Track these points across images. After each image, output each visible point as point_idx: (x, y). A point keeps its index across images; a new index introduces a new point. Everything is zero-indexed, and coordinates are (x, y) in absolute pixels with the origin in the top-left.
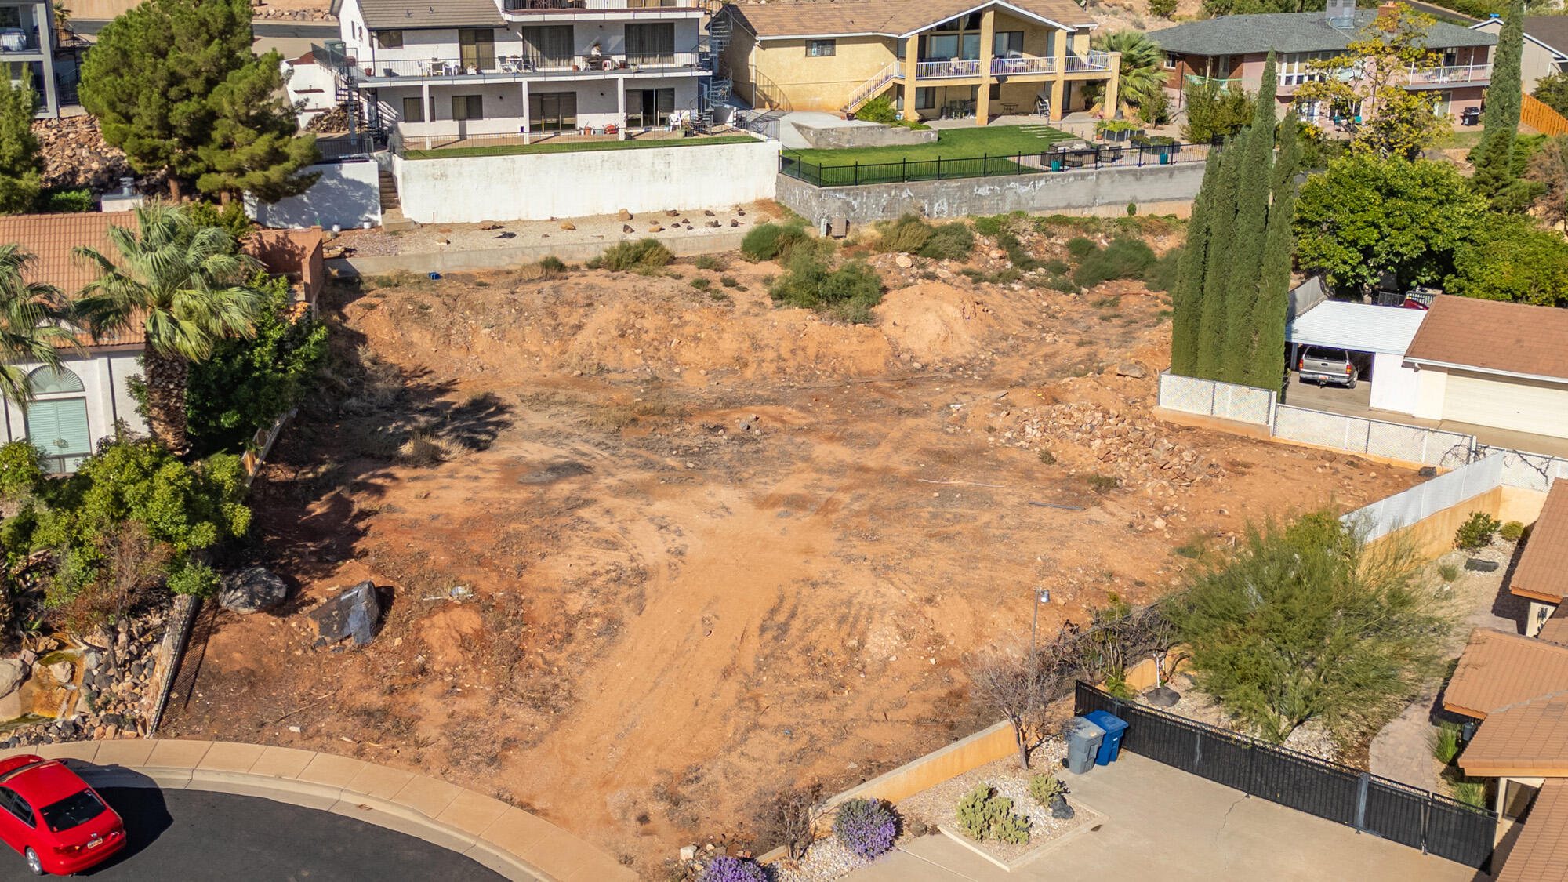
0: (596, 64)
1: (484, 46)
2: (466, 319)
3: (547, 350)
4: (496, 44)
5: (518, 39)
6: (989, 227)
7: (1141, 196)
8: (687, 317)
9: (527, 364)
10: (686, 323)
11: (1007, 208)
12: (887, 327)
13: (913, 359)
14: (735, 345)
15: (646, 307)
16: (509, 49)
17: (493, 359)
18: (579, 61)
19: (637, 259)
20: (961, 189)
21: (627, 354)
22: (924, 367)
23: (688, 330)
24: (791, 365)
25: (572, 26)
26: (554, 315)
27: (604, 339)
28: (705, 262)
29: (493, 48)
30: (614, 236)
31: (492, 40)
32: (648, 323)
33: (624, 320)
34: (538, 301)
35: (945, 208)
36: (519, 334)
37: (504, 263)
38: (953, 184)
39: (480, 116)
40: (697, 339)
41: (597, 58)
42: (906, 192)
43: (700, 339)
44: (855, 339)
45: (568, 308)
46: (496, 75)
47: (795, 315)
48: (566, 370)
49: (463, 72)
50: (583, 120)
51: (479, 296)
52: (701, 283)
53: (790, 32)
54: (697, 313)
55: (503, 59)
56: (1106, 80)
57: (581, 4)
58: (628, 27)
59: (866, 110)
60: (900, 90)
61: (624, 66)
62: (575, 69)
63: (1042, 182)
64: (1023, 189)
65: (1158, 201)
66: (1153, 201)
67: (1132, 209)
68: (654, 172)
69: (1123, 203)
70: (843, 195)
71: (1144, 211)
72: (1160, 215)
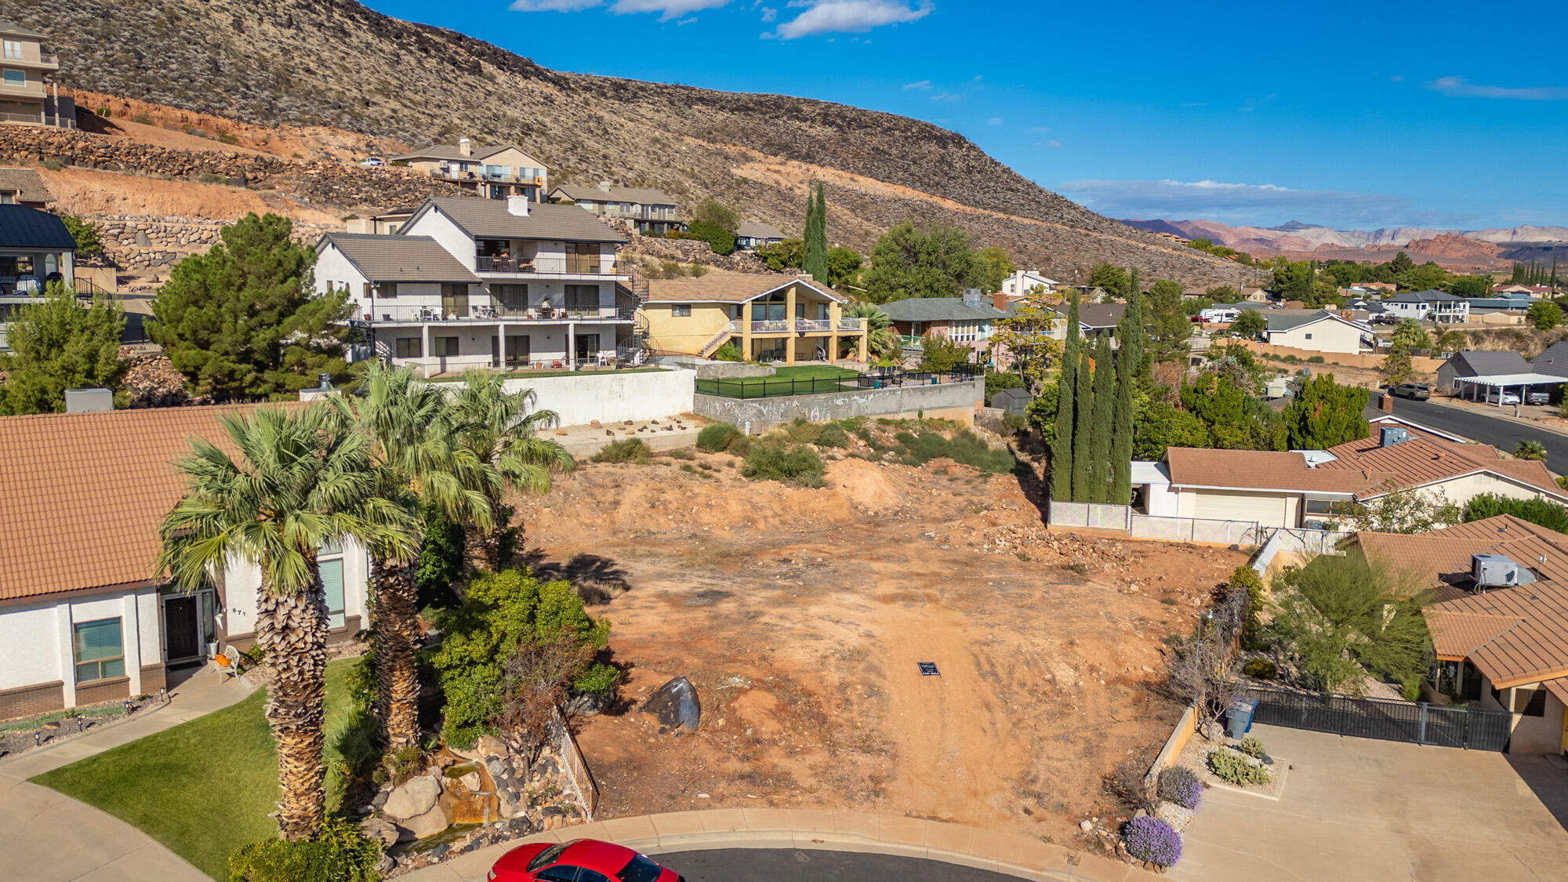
0: (546, 314)
1: (460, 299)
2: (525, 502)
4: (469, 296)
5: (487, 294)
6: (851, 425)
7: (925, 406)
8: (696, 490)
10: (697, 495)
11: (852, 414)
12: (839, 489)
13: (867, 509)
14: (740, 508)
15: (663, 485)
16: (480, 300)
18: (531, 311)
19: (629, 454)
20: (826, 400)
21: (662, 520)
22: (876, 513)
23: (701, 500)
24: (788, 518)
25: (525, 286)
26: (592, 495)
27: (640, 510)
28: (677, 454)
29: (468, 300)
30: (604, 439)
31: (467, 293)
32: (669, 496)
33: (649, 495)
34: (576, 485)
35: (818, 414)
38: (821, 397)
39: (457, 354)
40: (709, 506)
41: (547, 309)
42: (795, 402)
44: (822, 498)
45: (601, 490)
46: (471, 320)
47: (767, 487)
50: (534, 357)
52: (687, 468)
53: (662, 298)
54: (700, 488)
55: (475, 308)
56: (859, 337)
57: (531, 270)
58: (566, 286)
59: (721, 353)
60: (736, 341)
61: (565, 316)
62: (529, 317)
63: (872, 396)
65: (934, 408)
66: (931, 408)
67: (920, 414)
68: (612, 392)
69: (916, 410)
70: (757, 405)
71: (926, 415)
72: (935, 418)
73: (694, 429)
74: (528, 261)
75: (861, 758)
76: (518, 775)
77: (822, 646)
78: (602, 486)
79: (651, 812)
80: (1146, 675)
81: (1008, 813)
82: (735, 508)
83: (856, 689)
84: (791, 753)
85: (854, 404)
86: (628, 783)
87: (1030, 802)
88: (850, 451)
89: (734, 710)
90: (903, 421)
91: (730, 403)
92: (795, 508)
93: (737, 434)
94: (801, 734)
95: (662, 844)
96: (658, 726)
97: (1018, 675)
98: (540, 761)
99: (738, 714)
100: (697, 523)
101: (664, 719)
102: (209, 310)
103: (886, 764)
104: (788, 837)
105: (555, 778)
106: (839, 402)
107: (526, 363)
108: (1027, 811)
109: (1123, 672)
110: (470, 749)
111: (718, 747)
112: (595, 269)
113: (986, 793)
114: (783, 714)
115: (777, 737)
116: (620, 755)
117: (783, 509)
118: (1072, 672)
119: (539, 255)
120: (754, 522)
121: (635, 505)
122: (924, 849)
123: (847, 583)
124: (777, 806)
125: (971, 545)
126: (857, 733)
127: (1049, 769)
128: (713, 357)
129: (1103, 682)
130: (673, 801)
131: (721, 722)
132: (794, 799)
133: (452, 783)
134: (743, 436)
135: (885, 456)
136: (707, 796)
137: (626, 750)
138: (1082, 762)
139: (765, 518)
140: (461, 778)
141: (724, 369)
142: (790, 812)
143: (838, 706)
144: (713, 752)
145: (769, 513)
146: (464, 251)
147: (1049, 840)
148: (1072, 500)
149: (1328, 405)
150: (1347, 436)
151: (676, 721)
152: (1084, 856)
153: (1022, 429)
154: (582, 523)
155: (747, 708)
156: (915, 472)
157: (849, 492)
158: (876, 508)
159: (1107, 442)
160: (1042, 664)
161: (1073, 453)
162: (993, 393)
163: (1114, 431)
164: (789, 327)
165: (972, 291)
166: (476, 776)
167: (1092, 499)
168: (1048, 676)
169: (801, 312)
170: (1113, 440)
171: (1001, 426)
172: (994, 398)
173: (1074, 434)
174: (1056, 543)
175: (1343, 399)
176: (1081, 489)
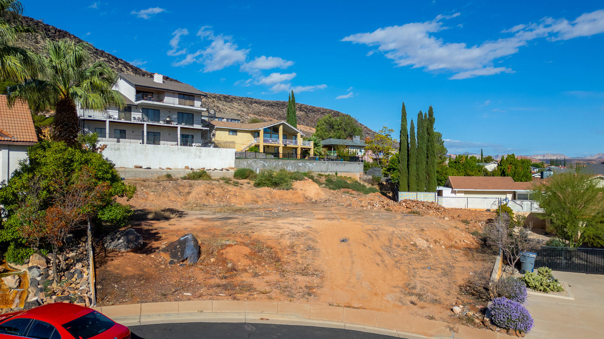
1: (128, 113)
2: (142, 190)
3: (179, 200)
4: (132, 113)
5: (140, 112)
7: (338, 170)
8: (230, 189)
9: (172, 204)
10: (230, 191)
11: (307, 170)
13: (312, 199)
14: (250, 197)
15: (213, 186)
16: (136, 115)
17: (158, 203)
18: (162, 122)
19: (200, 176)
20: (295, 163)
21: (211, 200)
23: (231, 193)
24: (274, 200)
26: (177, 189)
27: (200, 196)
28: (224, 179)
29: (131, 114)
30: (189, 172)
31: (130, 111)
32: (216, 190)
33: (206, 190)
34: (170, 185)
35: (290, 168)
36: (166, 194)
37: (149, 176)
38: (292, 161)
39: (125, 138)
41: (169, 121)
42: (280, 162)
43: (236, 195)
44: (290, 194)
45: (182, 187)
46: (132, 121)
47: (264, 190)
48: (189, 206)
49: (119, 119)
51: (146, 183)
52: (227, 182)
53: (224, 126)
54: (232, 189)
55: (134, 117)
56: (310, 149)
57: (162, 102)
58: (178, 111)
59: (251, 150)
60: (257, 146)
61: (177, 124)
63: (315, 163)
64: (310, 165)
65: (342, 172)
66: (341, 172)
67: (336, 174)
68: (195, 155)
69: (334, 172)
70: (263, 162)
71: (339, 175)
72: (343, 176)
73: (232, 172)
74: (162, 98)
75: (300, 278)
76: (50, 278)
77: (281, 231)
78: (183, 186)
79: (142, 302)
81: (400, 304)
82: (248, 197)
83: (300, 247)
84: (256, 275)
85: (307, 166)
86: (135, 287)
87: (414, 298)
88: (305, 182)
89: (222, 254)
90: (329, 175)
91: (250, 161)
92: (277, 197)
93: (252, 172)
94: (263, 266)
95: (143, 320)
96: (169, 259)
97: (395, 242)
98: (72, 271)
99: (224, 256)
100: (229, 202)
101: (174, 256)
103: (316, 281)
104: (242, 317)
105: (78, 281)
106: (300, 164)
108: (412, 303)
110: (23, 263)
111: (207, 272)
112: (192, 104)
113: (383, 294)
114: (253, 256)
115: (248, 268)
116: (137, 272)
117: (271, 198)
119: (166, 98)
120: (257, 202)
121: (198, 194)
122: (343, 324)
123: (300, 215)
124: (238, 300)
125: (362, 207)
126: (298, 266)
127: (422, 282)
128: (246, 151)
129: (443, 247)
130: (164, 297)
131: (213, 260)
132: (251, 297)
134: (256, 173)
136: (189, 294)
137: (142, 270)
138: (442, 279)
139: (263, 201)
140: (3, 279)
142: (247, 303)
143: (288, 254)
144: (203, 274)
145: (265, 199)
146: (130, 94)
147: (432, 318)
148: (409, 191)
149: (514, 166)
150: (523, 180)
151: (182, 257)
152: (461, 328)
153: (380, 182)
154: (170, 200)
155: (230, 254)
156: (335, 192)
157: (303, 192)
158: (316, 199)
159: (425, 163)
160: (408, 238)
161: (408, 169)
162: (367, 170)
163: (428, 157)
164: (280, 142)
165: (357, 136)
166: (17, 277)
167: (418, 190)
168: (412, 243)
169: (285, 136)
170: (427, 162)
171: (372, 182)
172: (367, 171)
173: (408, 161)
174: (404, 204)
175: (520, 164)
176: (413, 185)
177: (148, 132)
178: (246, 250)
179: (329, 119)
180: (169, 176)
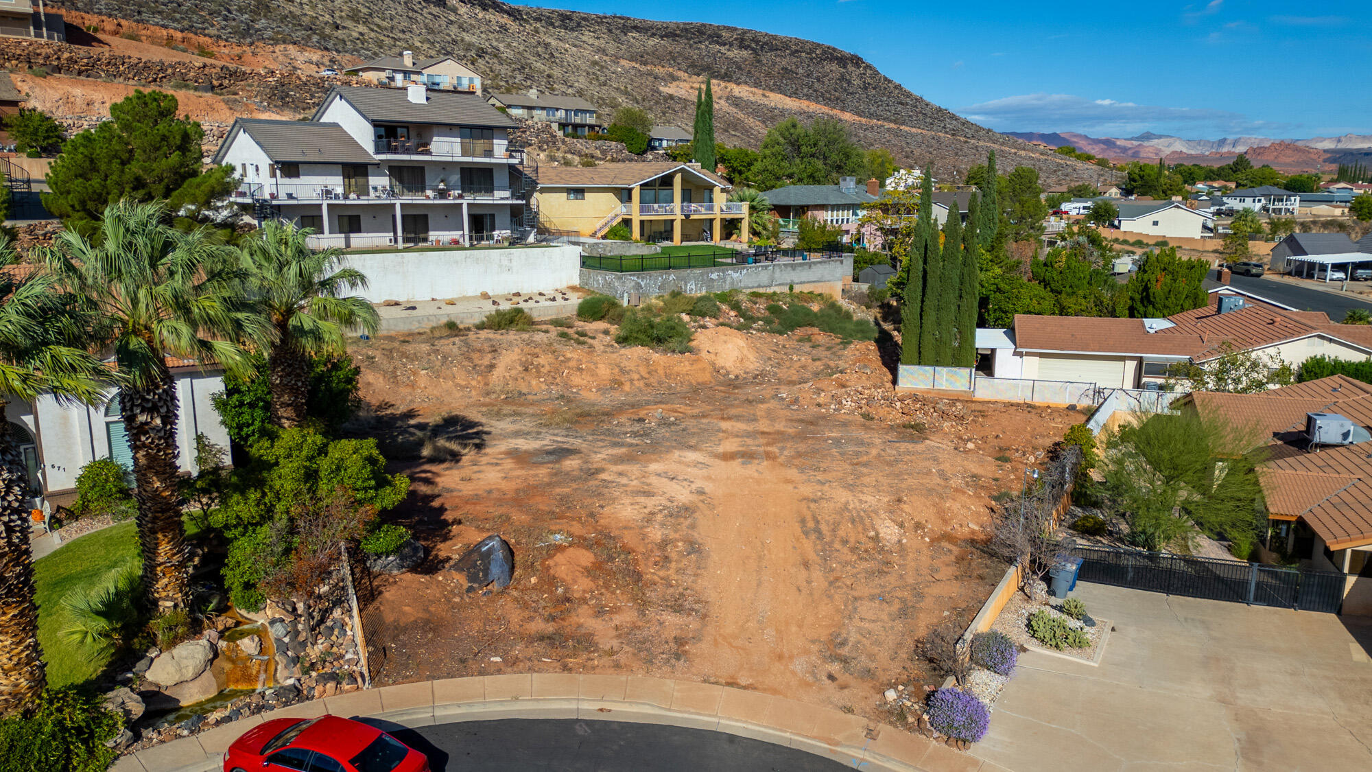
1: (361, 180)
2: (404, 365)
3: (474, 383)
4: (370, 178)
5: (385, 175)
6: (724, 297)
7: (796, 280)
8: (569, 355)
9: (461, 393)
10: (569, 360)
11: (727, 287)
12: (704, 354)
13: (728, 373)
14: (608, 372)
15: (537, 350)
16: (379, 181)
17: (435, 392)
18: (429, 193)
19: (511, 322)
20: (702, 274)
21: (534, 382)
22: (737, 377)
23: (572, 364)
24: (653, 381)
25: (423, 168)
26: (469, 359)
27: (513, 372)
28: (557, 323)
29: (368, 181)
30: (489, 309)
31: (366, 175)
32: (543, 360)
33: (524, 359)
34: (455, 350)
35: (693, 287)
36: (448, 372)
37: (415, 327)
38: (697, 271)
39: (359, 230)
40: (580, 369)
41: (443, 190)
42: (672, 276)
43: (582, 369)
44: (687, 363)
45: (478, 354)
46: (372, 198)
47: (637, 352)
48: (493, 396)
49: (346, 198)
50: (433, 234)
51: (410, 348)
52: (563, 335)
53: (557, 183)
54: (572, 353)
55: (375, 189)
56: (742, 219)
57: (428, 153)
58: (462, 169)
59: (613, 233)
60: (627, 222)
61: (461, 197)
62: (428, 197)
63: (745, 271)
64: (735, 275)
65: (804, 283)
66: (801, 283)
67: (791, 288)
68: (500, 266)
69: (787, 284)
70: (635, 278)
71: (797, 289)
72: (806, 291)
73: (575, 300)
74: (426, 144)
75: (670, 618)
76: (301, 638)
77: (651, 503)
78: (479, 351)
79: (434, 678)
80: (973, 532)
81: (810, 679)
82: (604, 371)
83: (677, 547)
84: (600, 612)
85: (729, 278)
86: (420, 646)
87: (835, 668)
88: (721, 320)
89: (549, 568)
90: (775, 293)
91: (610, 276)
92: (661, 372)
93: (614, 304)
94: (613, 593)
95: (438, 713)
96: (466, 585)
97: (841, 533)
98: (329, 623)
99: (552, 572)
100: (567, 386)
101: (472, 578)
102: (96, 182)
103: (693, 624)
104: (573, 706)
105: (340, 641)
106: (714, 276)
107: (425, 240)
108: (831, 677)
109: (949, 529)
110: (257, 610)
111: (525, 606)
112: (489, 153)
113: (791, 657)
114: (598, 573)
115: (588, 596)
116: (420, 615)
117: (649, 373)
118: (896, 529)
119: (435, 139)
120: (621, 384)
121: (509, 369)
122: (715, 720)
123: (693, 442)
124: (570, 670)
125: (819, 405)
126: (671, 591)
127: (860, 631)
128: (604, 237)
129: (927, 539)
130: (463, 666)
131: (533, 580)
132: (590, 663)
133: (228, 647)
134: (621, 306)
135: (754, 325)
136: (498, 659)
137: (426, 610)
138: (895, 624)
139: (631, 381)
140: (238, 642)
141: (614, 248)
142: (581, 677)
143: (656, 563)
144: (519, 611)
145: (636, 376)
146: (363, 134)
147: (850, 710)
148: (919, 364)
149: (1170, 277)
150: (1186, 306)
151: (485, 580)
152: (885, 729)
153: (886, 301)
154: (457, 385)
155: (562, 566)
156: (781, 339)
157: (713, 357)
158: (737, 372)
159: (954, 308)
160: (867, 521)
161: (921, 318)
162: (861, 269)
163: (961, 297)
164: (676, 210)
165: (848, 178)
166: (256, 639)
167: (937, 363)
168: (872, 534)
169: (687, 197)
170: (959, 306)
171: (866, 299)
172: (861, 274)
173: (923, 301)
174: (898, 404)
175: (1184, 271)
176: (928, 353)
177: (403, 217)
178: (586, 558)
179: (792, 131)
180: (452, 327)
